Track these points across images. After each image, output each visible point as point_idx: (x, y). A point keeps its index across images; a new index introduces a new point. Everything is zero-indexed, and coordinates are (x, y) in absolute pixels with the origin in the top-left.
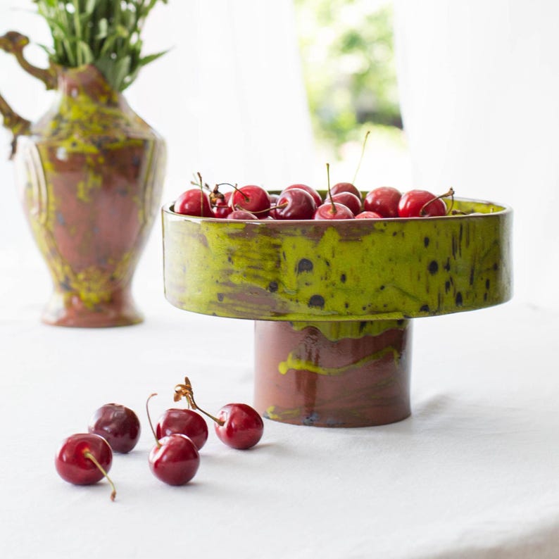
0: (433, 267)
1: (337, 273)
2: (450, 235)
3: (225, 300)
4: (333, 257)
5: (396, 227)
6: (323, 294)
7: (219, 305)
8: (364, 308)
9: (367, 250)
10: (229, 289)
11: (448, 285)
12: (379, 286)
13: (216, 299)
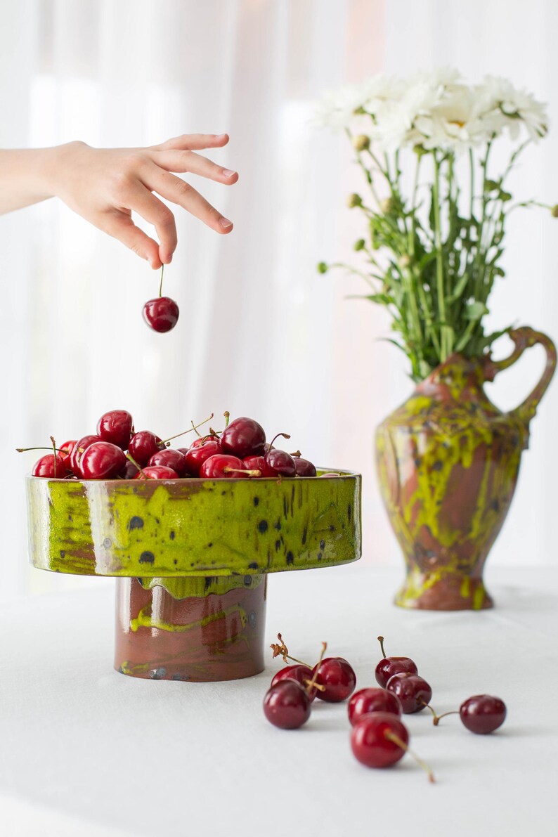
0: (263, 527)
1: (167, 530)
2: (281, 495)
3: (67, 557)
4: (163, 514)
5: (226, 487)
6: (153, 551)
7: (63, 562)
8: (192, 565)
9: (196, 508)
10: (69, 546)
11: (278, 544)
12: (207, 543)
13: (59, 556)
